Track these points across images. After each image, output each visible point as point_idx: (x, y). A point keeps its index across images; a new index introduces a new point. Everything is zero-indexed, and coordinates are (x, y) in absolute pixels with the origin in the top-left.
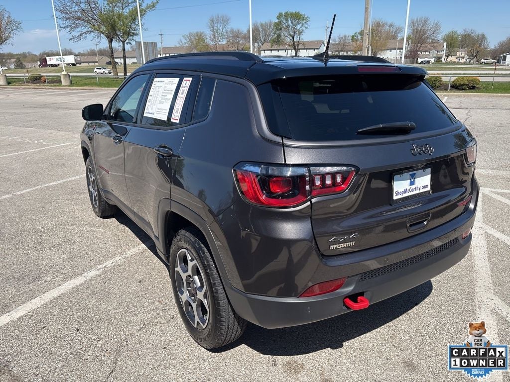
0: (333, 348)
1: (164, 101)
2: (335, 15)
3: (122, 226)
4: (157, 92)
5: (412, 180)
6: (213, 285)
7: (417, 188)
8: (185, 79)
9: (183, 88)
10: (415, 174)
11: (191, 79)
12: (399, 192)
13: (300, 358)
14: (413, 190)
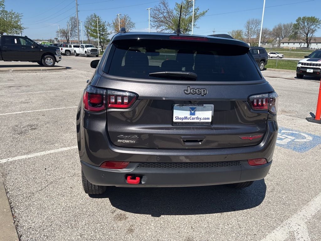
5: (193, 112)
7: (198, 118)
10: (196, 108)
12: (179, 117)
14: (193, 119)
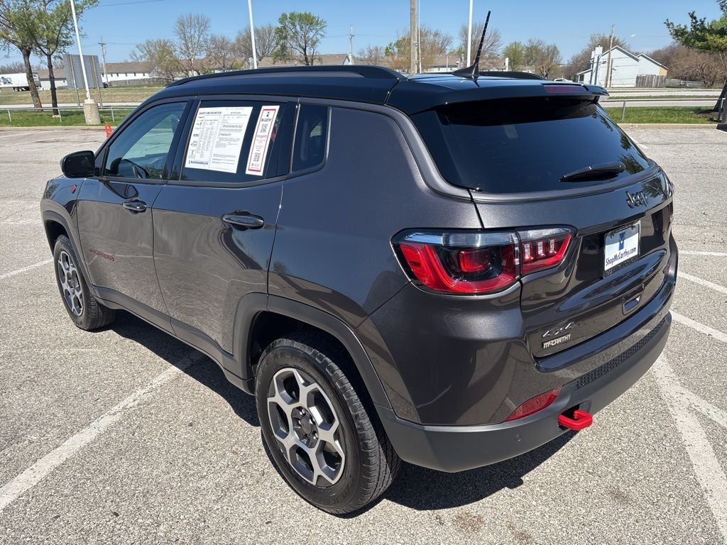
0: (511, 487)
1: (226, 142)
2: (489, 13)
3: (128, 341)
4: (208, 129)
5: (622, 242)
6: (354, 418)
7: (626, 253)
8: (264, 107)
9: (262, 123)
10: (624, 232)
11: (277, 108)
12: (610, 259)
13: (472, 508)
14: (622, 256)
